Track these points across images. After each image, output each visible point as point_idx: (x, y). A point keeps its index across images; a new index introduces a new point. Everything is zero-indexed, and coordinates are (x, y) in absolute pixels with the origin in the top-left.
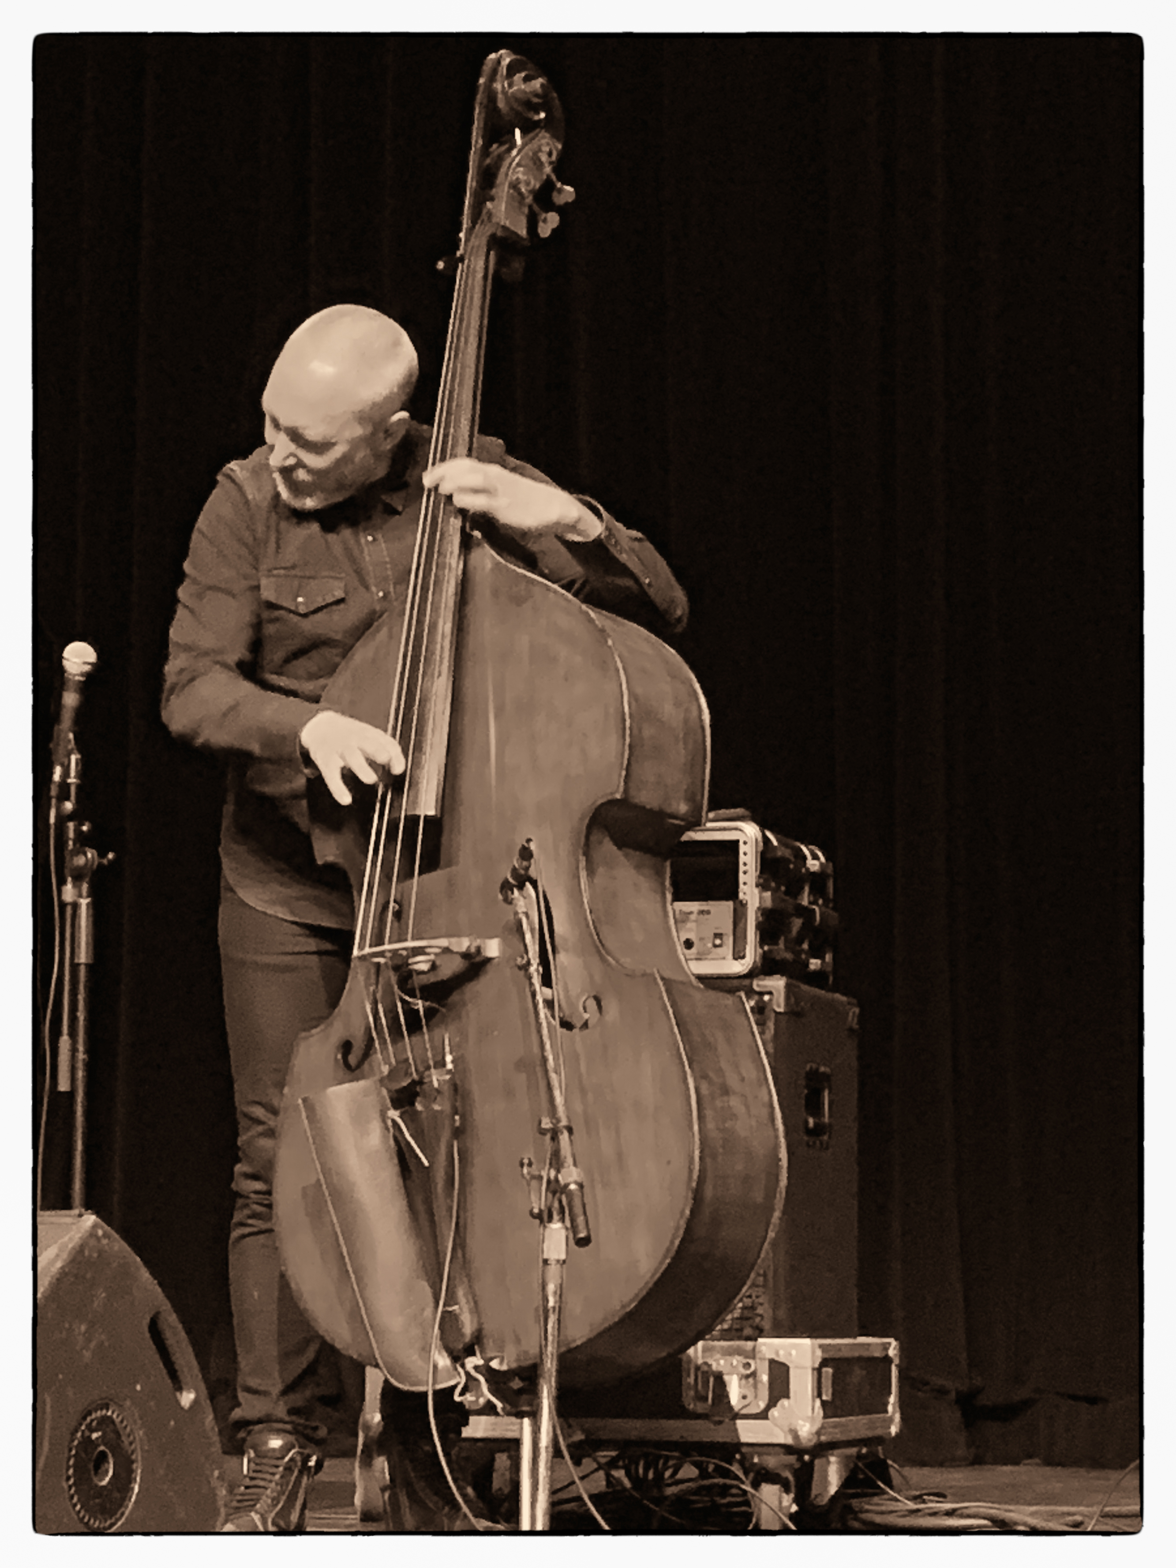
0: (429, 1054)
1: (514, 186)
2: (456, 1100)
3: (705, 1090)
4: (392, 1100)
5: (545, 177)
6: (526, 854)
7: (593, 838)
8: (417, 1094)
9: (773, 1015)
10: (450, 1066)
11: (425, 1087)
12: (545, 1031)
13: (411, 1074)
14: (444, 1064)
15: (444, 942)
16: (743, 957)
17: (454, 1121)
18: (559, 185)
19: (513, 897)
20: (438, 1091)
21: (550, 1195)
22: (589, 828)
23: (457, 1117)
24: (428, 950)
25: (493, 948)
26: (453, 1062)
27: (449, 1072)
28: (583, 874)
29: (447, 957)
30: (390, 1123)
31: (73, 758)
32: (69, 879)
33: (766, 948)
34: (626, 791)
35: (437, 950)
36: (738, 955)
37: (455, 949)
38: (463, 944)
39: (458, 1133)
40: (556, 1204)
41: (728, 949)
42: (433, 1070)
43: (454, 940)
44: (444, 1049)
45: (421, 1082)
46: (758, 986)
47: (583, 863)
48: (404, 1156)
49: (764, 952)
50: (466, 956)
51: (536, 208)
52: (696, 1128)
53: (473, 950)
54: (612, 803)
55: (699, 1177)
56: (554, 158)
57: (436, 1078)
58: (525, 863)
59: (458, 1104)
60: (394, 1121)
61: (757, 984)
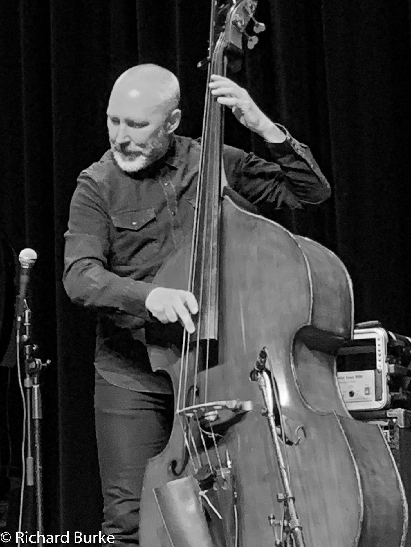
0: (219, 461)
1: (235, 23)
2: (234, 485)
3: (364, 472)
4: (200, 486)
5: (249, 19)
6: (263, 355)
7: (297, 346)
8: (213, 482)
9: (398, 429)
10: (230, 466)
11: (217, 478)
12: (278, 447)
13: (210, 472)
14: (227, 466)
15: (224, 403)
16: (381, 400)
17: (234, 495)
18: (257, 23)
19: (258, 377)
20: (225, 480)
21: (285, 534)
22: (295, 340)
23: (235, 493)
24: (215, 408)
25: (248, 406)
26: (231, 465)
27: (230, 469)
28: (292, 366)
29: (225, 411)
30: (200, 498)
31: (27, 312)
32: (28, 375)
33: (393, 394)
34: (312, 321)
35: (220, 407)
36: (378, 399)
37: (229, 407)
38: (233, 404)
39: (235, 501)
40: (289, 539)
41: (373, 396)
42: (221, 468)
43: (228, 402)
44: (226, 458)
45: (215, 475)
46: (390, 415)
47: (292, 360)
48: (208, 516)
49: (392, 396)
50: (235, 410)
51: (246, 34)
52: (361, 491)
53: (238, 407)
54: (305, 327)
55: (364, 516)
56: (254, 9)
57: (224, 473)
58: (263, 360)
59: (235, 486)
60: (202, 497)
61: (389, 413)
